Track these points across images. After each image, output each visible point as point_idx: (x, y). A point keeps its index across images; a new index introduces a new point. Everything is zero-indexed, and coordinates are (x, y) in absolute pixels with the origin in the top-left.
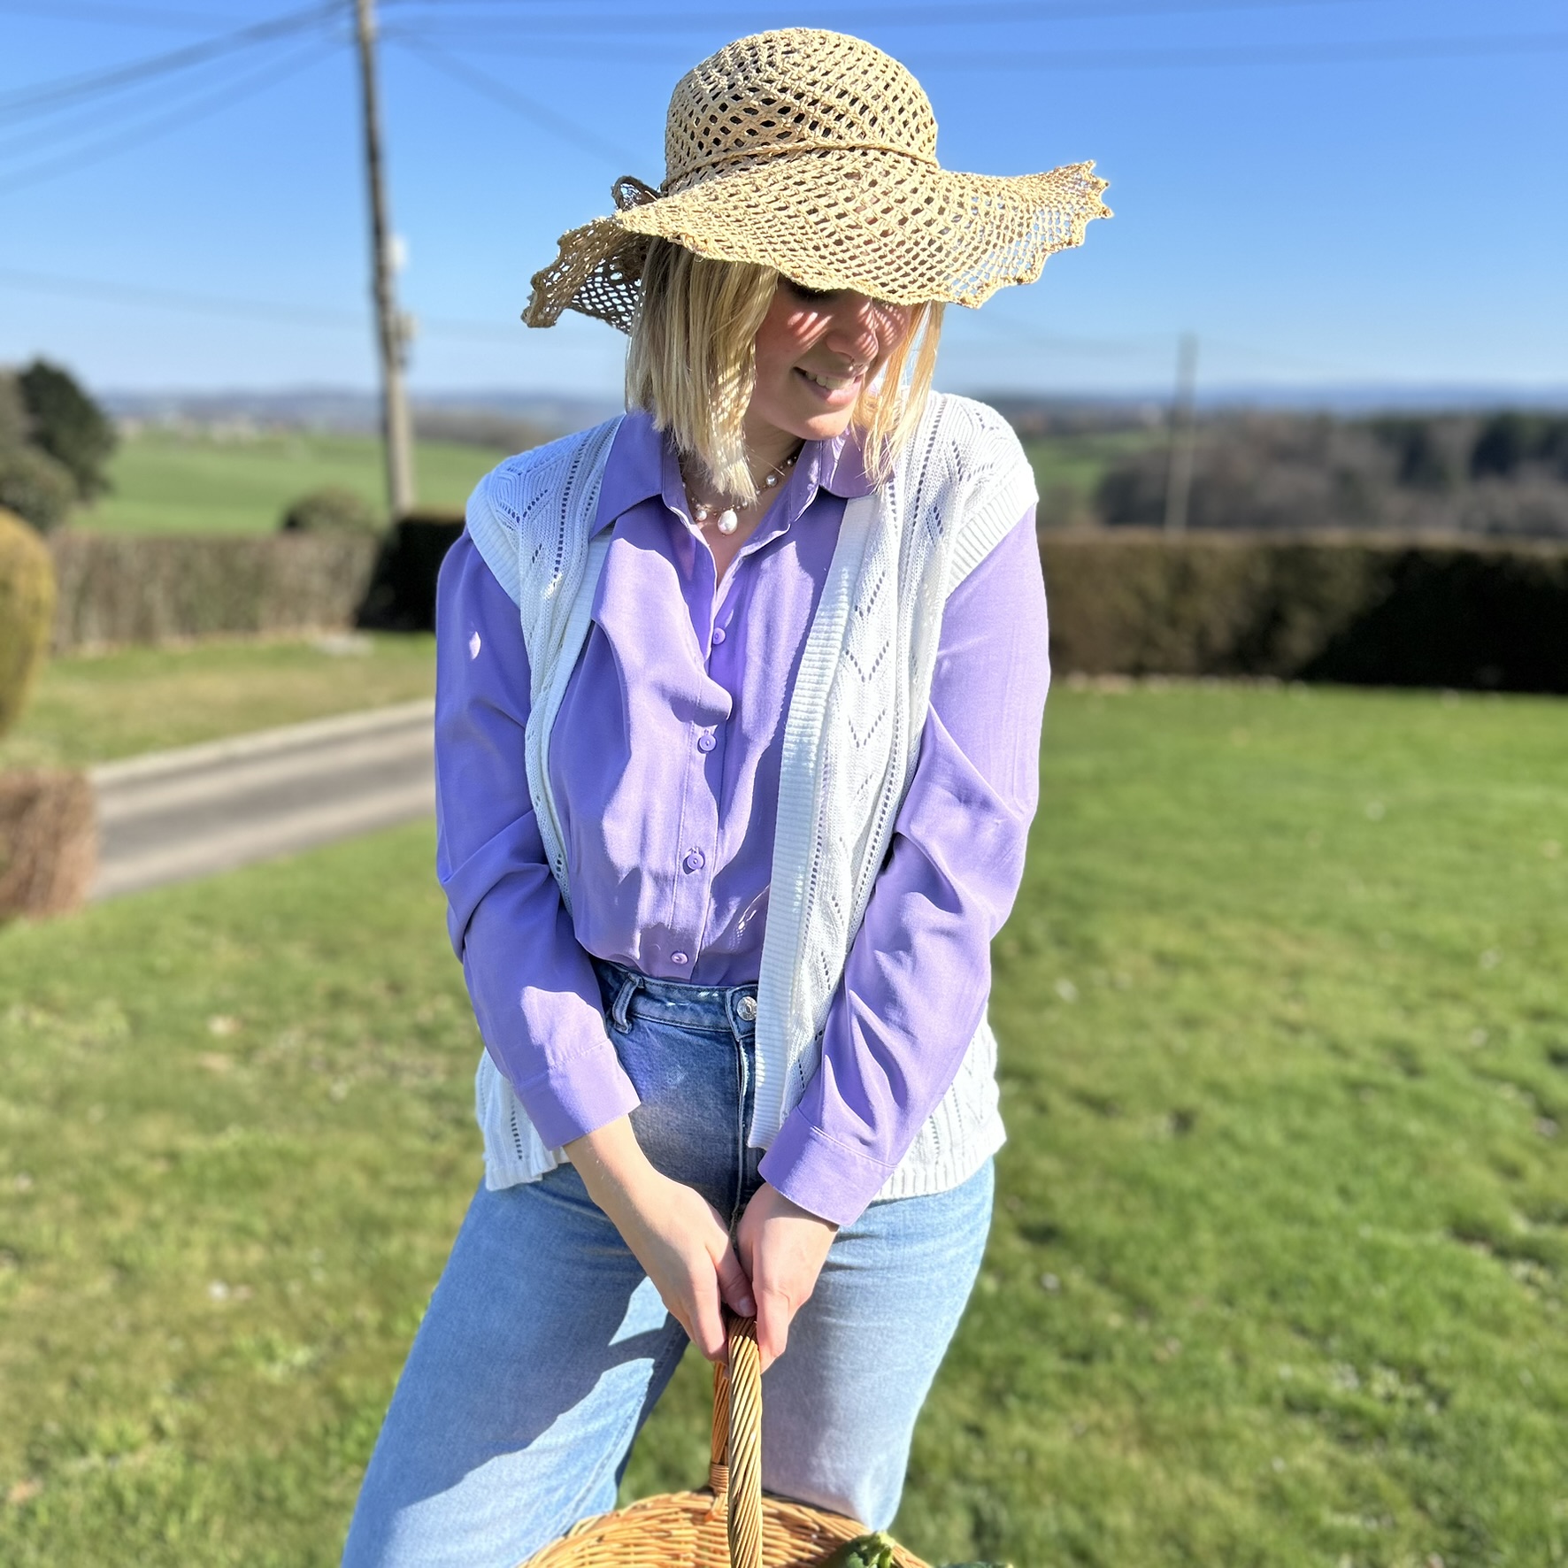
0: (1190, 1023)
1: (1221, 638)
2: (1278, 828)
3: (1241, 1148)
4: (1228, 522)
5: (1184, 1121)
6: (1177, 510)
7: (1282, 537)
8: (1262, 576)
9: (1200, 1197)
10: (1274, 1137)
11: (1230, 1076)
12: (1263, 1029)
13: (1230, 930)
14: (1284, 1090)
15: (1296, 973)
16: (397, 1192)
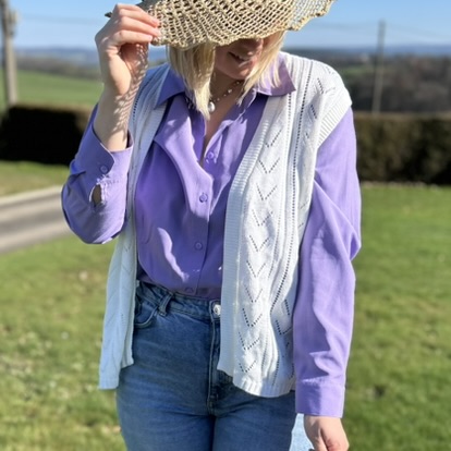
0: (383, 345)
1: (397, 164)
2: (424, 253)
3: (407, 404)
4: (400, 109)
5: (380, 391)
6: (377, 103)
7: (426, 116)
8: (417, 134)
9: (388, 427)
10: (423, 399)
11: (401, 370)
12: (417, 348)
13: (402, 301)
14: (427, 376)
15: (433, 321)
16: (9, 424)
